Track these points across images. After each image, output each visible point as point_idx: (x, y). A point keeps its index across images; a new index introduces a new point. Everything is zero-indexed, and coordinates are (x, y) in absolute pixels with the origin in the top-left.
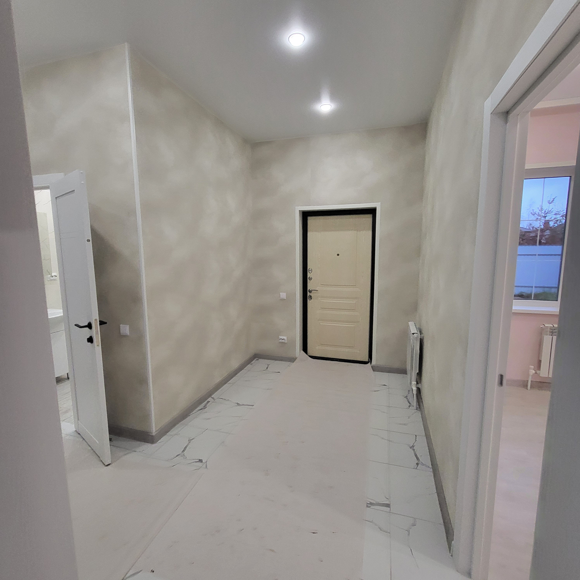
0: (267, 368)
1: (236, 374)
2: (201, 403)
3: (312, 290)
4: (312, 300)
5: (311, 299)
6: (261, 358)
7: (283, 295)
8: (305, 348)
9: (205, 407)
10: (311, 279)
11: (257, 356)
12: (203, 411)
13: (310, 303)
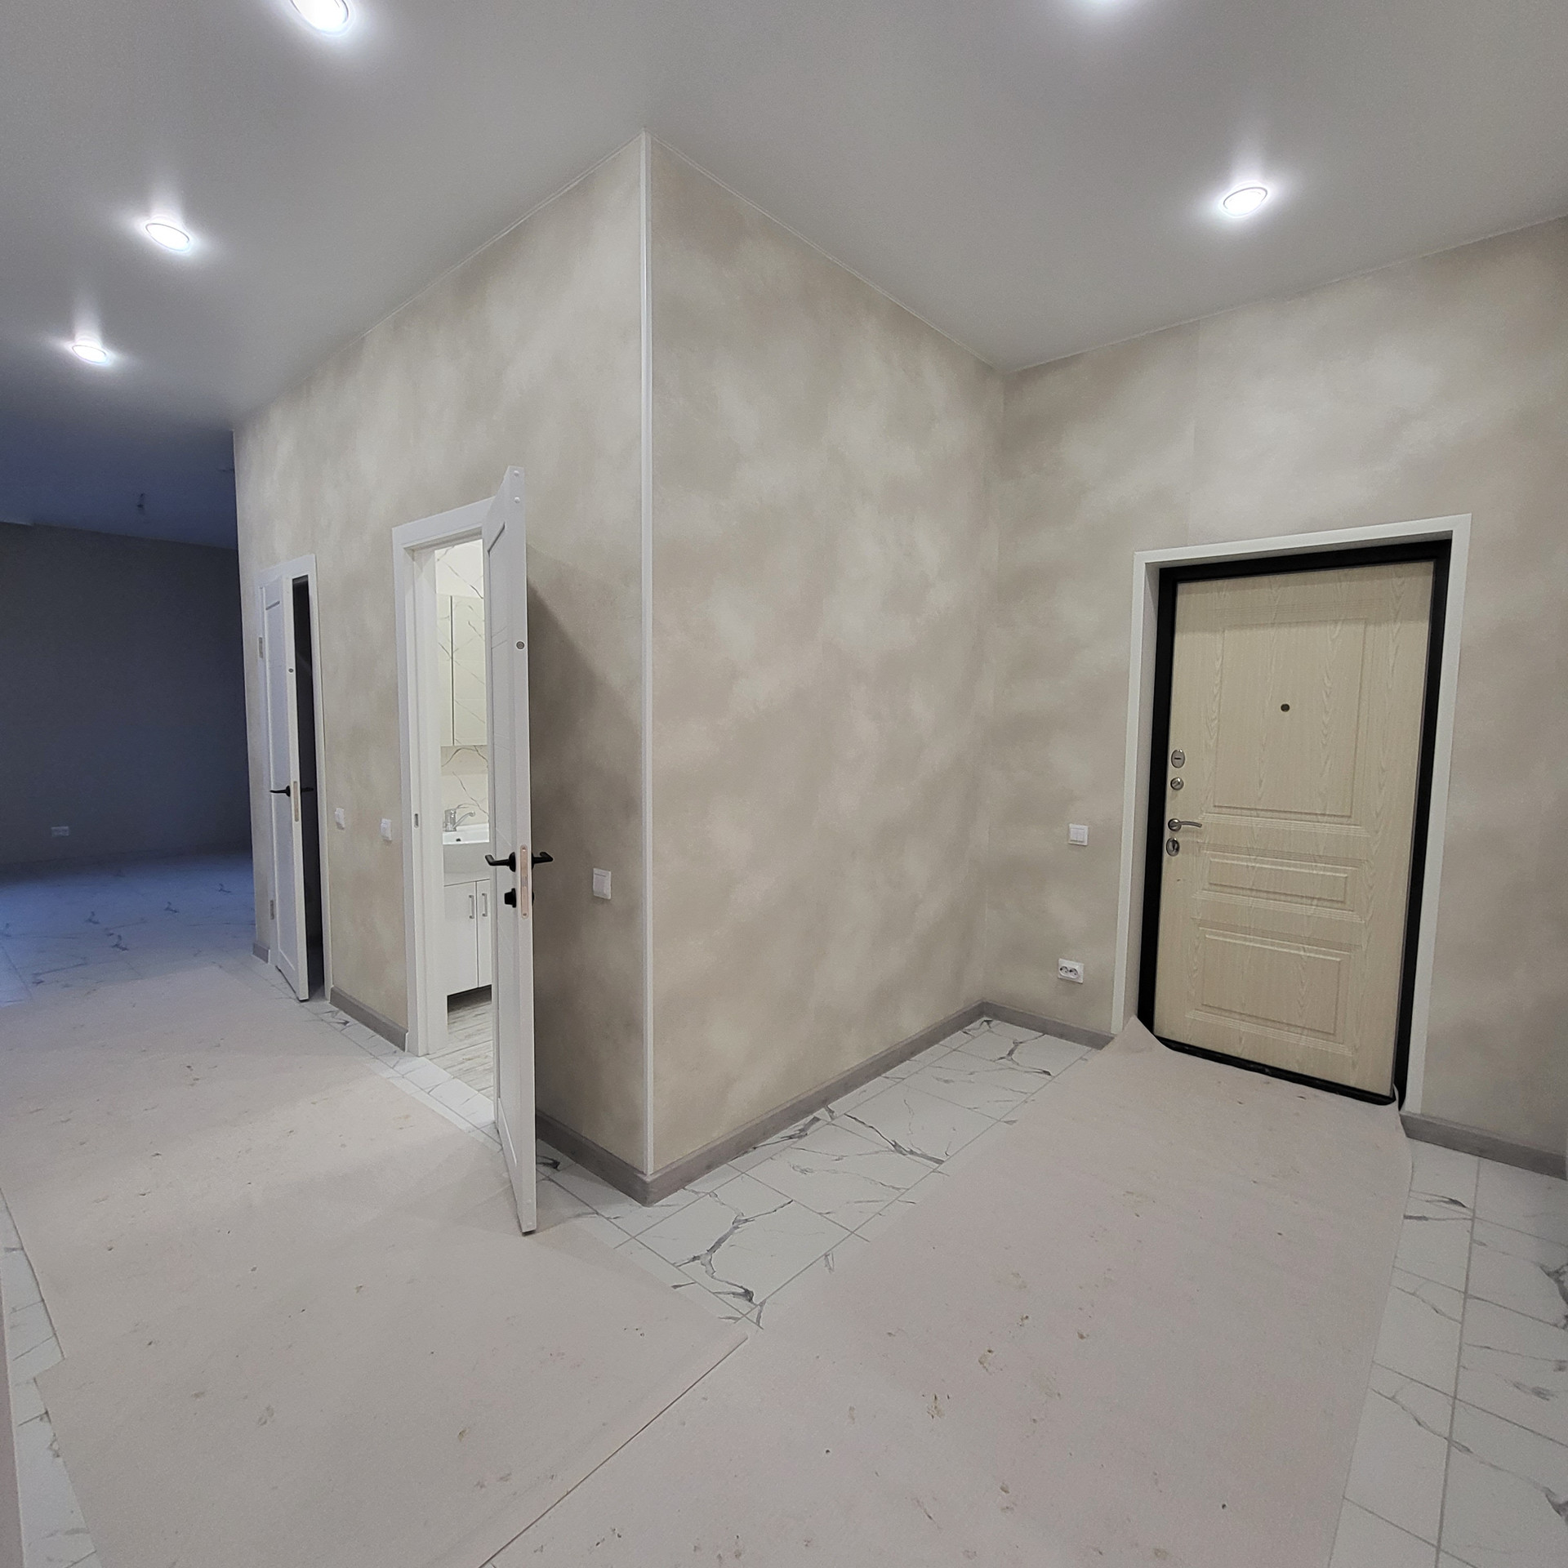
0: (1011, 1053)
1: (913, 1054)
2: (795, 1119)
3: (1180, 823)
4: (1180, 855)
5: (1178, 850)
6: (996, 1017)
7: (1079, 832)
8: (1146, 1011)
9: (802, 1133)
10: (1177, 786)
11: (985, 1011)
12: (795, 1142)
13: (1169, 863)
